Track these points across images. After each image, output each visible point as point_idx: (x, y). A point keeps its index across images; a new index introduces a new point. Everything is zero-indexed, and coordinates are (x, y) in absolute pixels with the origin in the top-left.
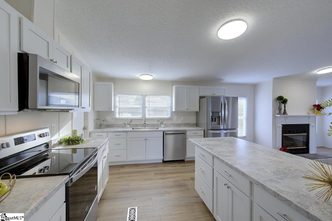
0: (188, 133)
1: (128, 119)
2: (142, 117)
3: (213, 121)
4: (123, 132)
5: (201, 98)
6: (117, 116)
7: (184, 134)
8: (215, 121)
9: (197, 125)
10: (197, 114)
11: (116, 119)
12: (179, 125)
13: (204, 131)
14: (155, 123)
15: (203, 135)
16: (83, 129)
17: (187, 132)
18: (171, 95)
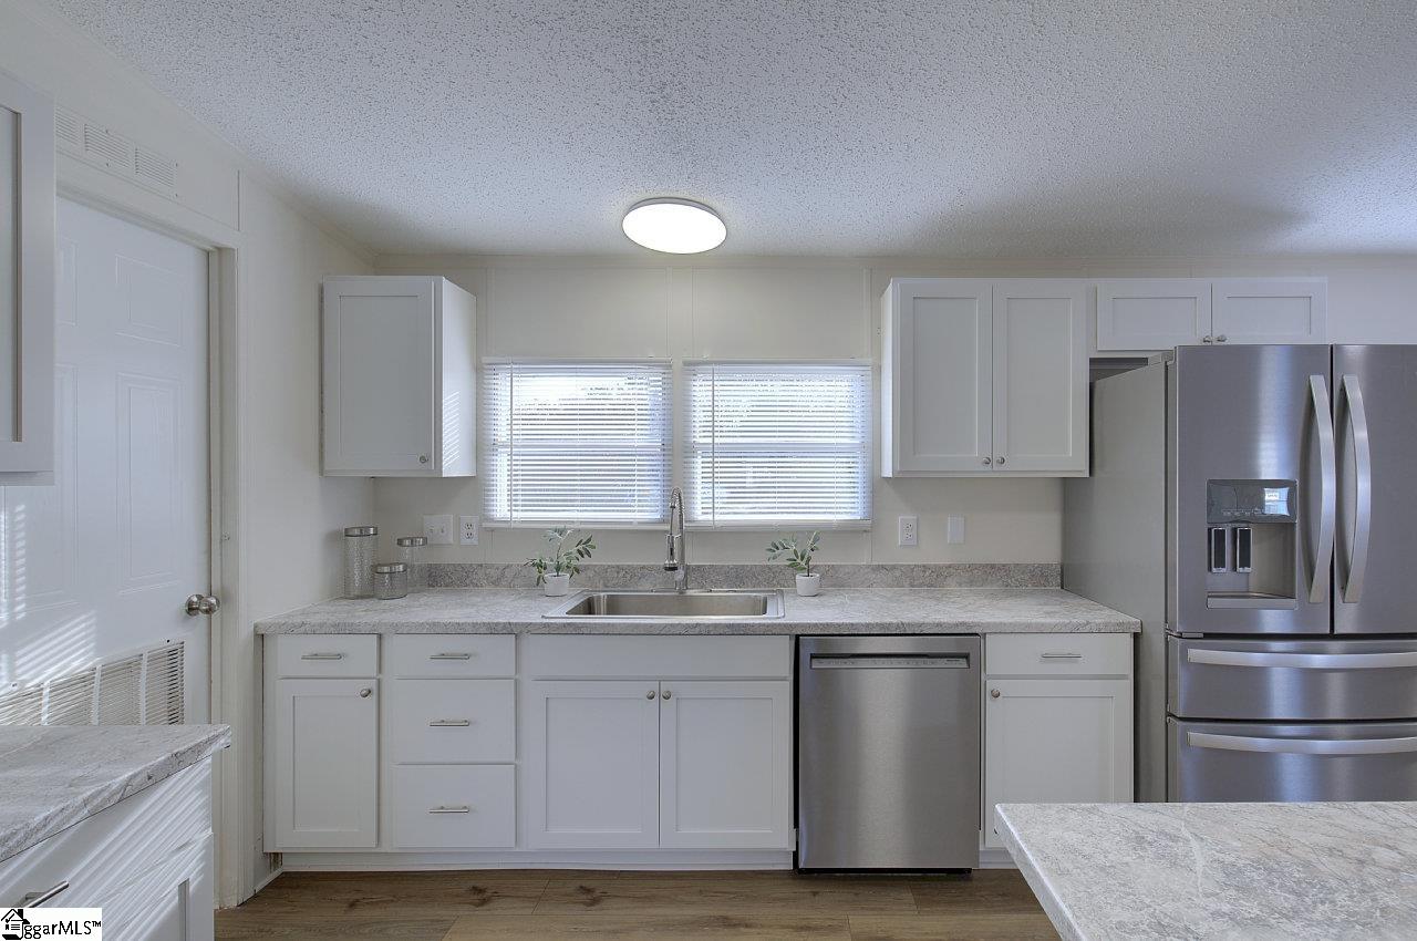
0: (998, 657)
1: (561, 532)
2: (662, 522)
3: (1220, 563)
4: (493, 630)
5: (1103, 368)
6: (501, 509)
7: (966, 657)
8: (1246, 562)
9: (1069, 579)
10: (1071, 495)
11: (493, 530)
12: (930, 579)
13: (1136, 636)
14: (757, 558)
15: (1123, 677)
16: (191, 609)
17: (993, 646)
18: (870, 360)
